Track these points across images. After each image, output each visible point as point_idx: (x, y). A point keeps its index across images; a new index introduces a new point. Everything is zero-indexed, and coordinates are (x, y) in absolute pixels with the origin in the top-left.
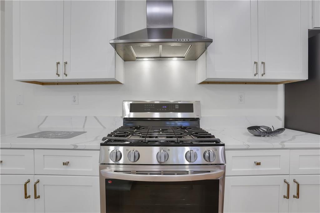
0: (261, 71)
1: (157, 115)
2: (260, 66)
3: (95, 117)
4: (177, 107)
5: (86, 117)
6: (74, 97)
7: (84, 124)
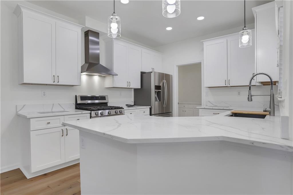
0: (129, 85)
1: (89, 102)
2: (129, 83)
3: (59, 104)
4: (100, 98)
5: (53, 104)
6: (44, 93)
7: (52, 108)
